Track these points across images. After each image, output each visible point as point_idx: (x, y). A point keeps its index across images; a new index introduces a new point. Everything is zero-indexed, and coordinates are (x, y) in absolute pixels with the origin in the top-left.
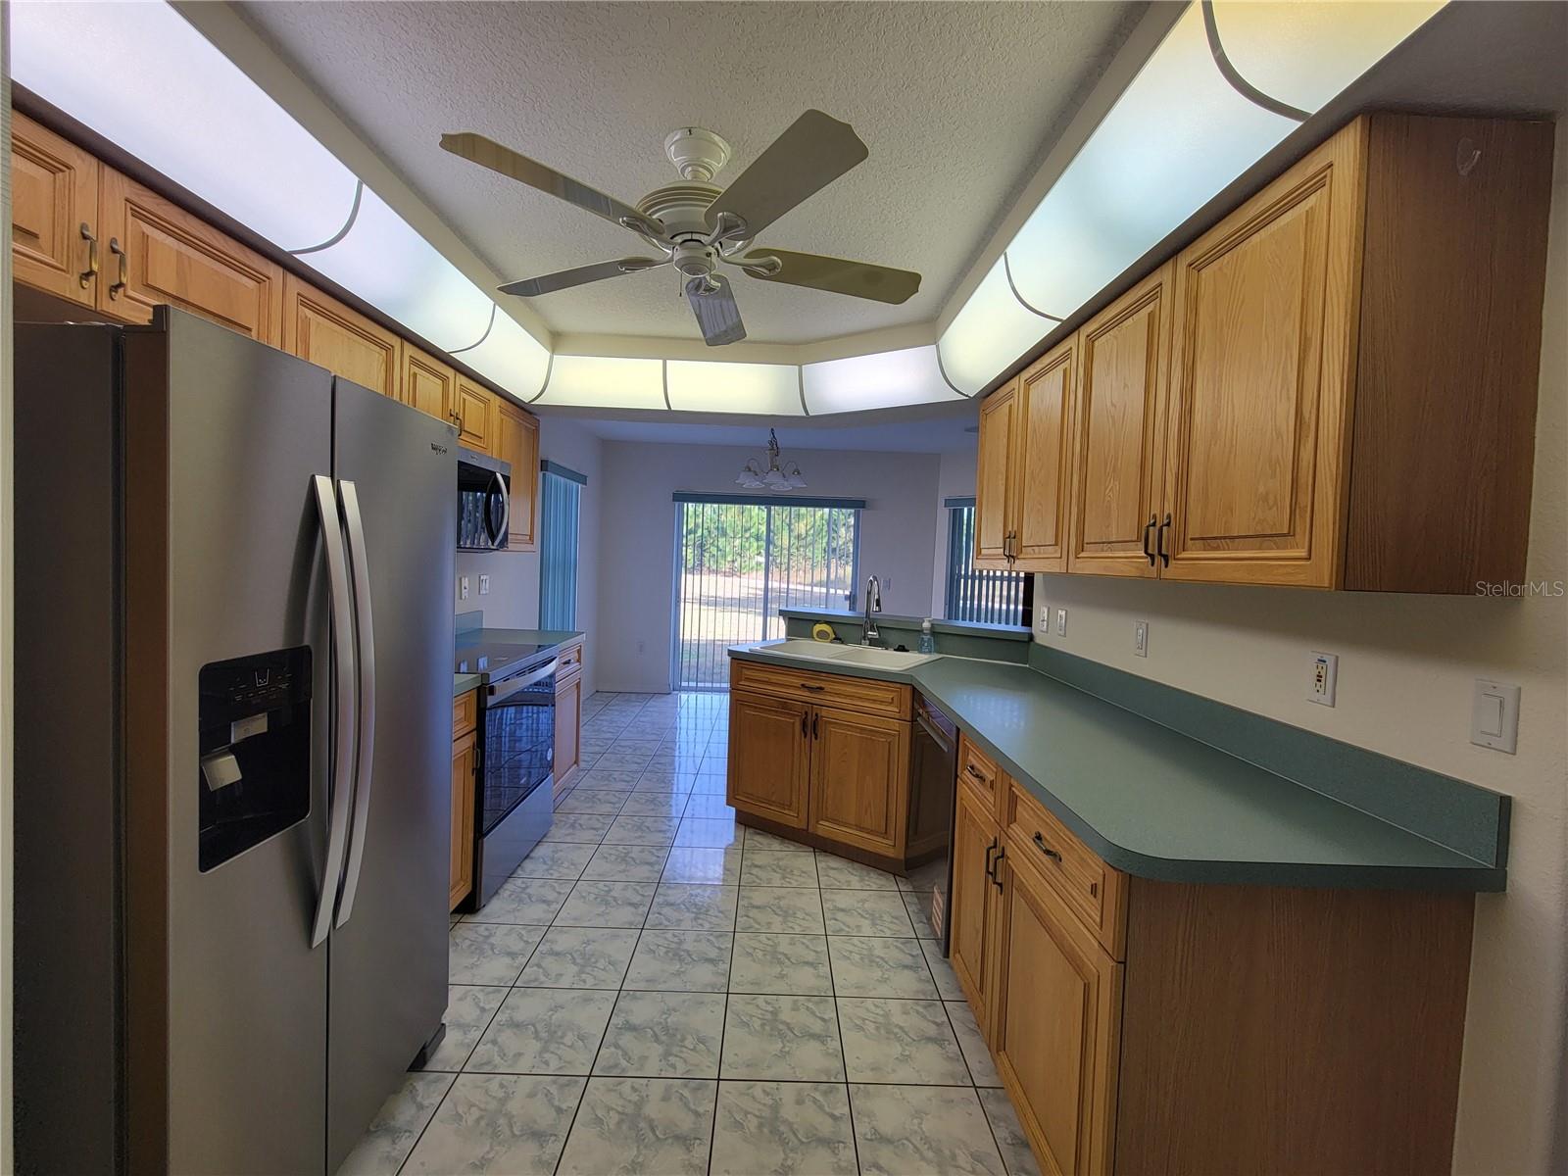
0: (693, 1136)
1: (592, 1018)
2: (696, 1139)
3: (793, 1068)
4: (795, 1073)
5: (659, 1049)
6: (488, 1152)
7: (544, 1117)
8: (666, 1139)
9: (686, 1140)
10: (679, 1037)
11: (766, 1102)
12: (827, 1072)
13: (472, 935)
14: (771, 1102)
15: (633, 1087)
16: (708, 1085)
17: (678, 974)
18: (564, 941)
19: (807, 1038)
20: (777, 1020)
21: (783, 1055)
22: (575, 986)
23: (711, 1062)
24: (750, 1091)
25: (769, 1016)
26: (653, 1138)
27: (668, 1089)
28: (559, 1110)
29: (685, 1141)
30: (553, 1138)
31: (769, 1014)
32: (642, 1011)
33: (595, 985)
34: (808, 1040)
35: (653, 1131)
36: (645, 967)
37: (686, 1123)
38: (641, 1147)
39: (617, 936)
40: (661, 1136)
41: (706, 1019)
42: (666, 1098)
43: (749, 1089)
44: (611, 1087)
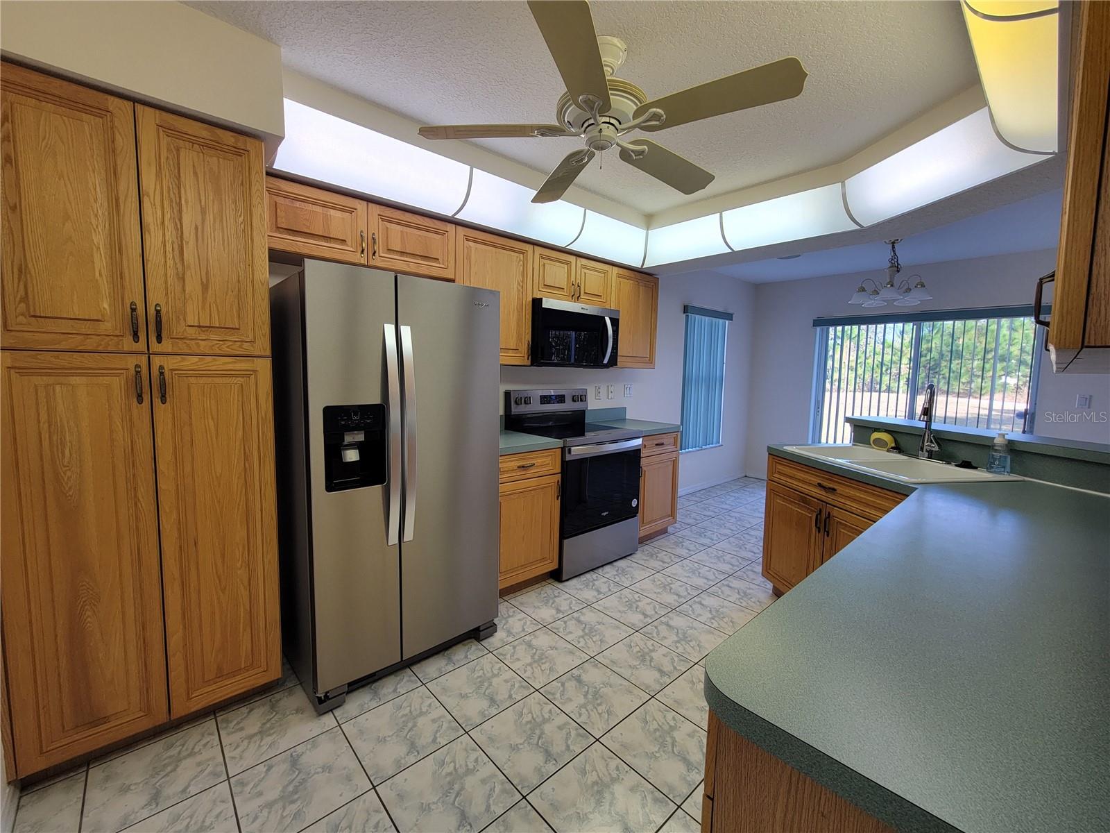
0: (555, 757)
1: (564, 662)
2: (555, 760)
3: (650, 768)
4: (648, 772)
5: (582, 700)
6: (470, 693)
7: (502, 695)
8: (540, 747)
9: (550, 756)
10: (599, 702)
11: (612, 773)
12: (671, 789)
13: (549, 592)
14: (615, 776)
15: (551, 710)
16: (587, 738)
17: (634, 667)
18: (589, 617)
19: (680, 758)
20: (669, 733)
21: (652, 756)
22: (572, 642)
23: (602, 727)
24: (609, 760)
25: (666, 727)
26: (535, 742)
27: (567, 724)
28: (510, 696)
29: (548, 756)
30: (497, 707)
31: (668, 727)
32: (593, 676)
33: (583, 647)
34: (680, 760)
35: (539, 739)
36: (619, 653)
37: (558, 748)
38: (527, 742)
39: (618, 627)
40: (540, 744)
41: (623, 703)
42: (560, 728)
43: (609, 758)
44: (541, 703)
